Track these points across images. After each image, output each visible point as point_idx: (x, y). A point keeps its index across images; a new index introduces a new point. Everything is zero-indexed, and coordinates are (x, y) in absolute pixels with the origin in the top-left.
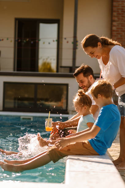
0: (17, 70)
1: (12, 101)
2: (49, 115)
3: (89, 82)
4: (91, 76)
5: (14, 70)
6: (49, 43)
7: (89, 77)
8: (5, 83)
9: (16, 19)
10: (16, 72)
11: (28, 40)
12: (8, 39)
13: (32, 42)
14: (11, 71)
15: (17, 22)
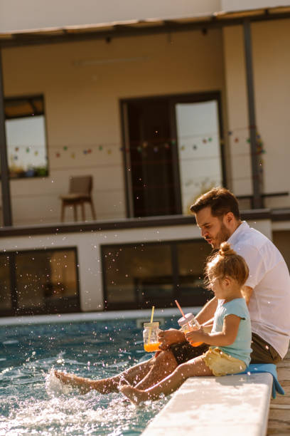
0: (136, 215)
1: (131, 287)
2: (153, 313)
3: (223, 227)
4: (230, 214)
5: (128, 216)
6: (195, 148)
7: (225, 218)
8: (104, 248)
9: (123, 102)
10: (132, 219)
11: (145, 145)
12: (101, 148)
13: (156, 149)
14: (122, 218)
15: (125, 107)
